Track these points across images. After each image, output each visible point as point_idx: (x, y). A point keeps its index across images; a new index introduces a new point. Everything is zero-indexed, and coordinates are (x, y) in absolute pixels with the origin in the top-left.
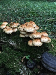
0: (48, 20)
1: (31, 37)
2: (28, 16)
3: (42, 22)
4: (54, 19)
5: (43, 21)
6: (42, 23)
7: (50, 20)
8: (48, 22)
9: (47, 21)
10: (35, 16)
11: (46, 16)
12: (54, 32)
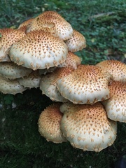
0: (98, 19)
1: (50, 90)
2: (43, 9)
3: (81, 24)
4: (113, 14)
5: (83, 20)
6: (82, 27)
7: (103, 18)
8: (97, 23)
9: (96, 19)
10: (62, 9)
11: (89, 7)
12: (116, 49)
